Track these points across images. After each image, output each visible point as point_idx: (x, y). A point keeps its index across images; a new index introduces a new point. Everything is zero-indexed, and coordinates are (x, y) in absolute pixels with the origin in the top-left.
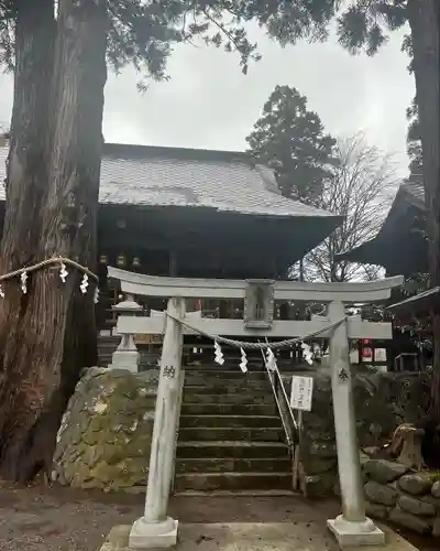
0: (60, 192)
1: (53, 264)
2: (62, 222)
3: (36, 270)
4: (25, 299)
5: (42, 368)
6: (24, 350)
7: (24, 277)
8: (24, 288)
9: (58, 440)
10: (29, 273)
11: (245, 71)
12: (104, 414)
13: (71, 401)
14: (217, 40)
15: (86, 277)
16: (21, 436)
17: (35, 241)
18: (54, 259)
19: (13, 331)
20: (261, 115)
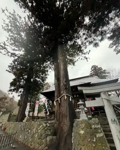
0: (63, 82)
1: (63, 96)
2: (64, 87)
3: (61, 98)
4: (60, 104)
5: (65, 120)
6: (61, 116)
7: (59, 100)
8: (60, 102)
9: (73, 142)
10: (60, 99)
11: (87, 61)
12: (84, 134)
13: (73, 129)
14: (82, 59)
15: (70, 97)
16: (63, 140)
17: (60, 92)
18: (64, 95)
19: (59, 111)
20: (91, 70)
